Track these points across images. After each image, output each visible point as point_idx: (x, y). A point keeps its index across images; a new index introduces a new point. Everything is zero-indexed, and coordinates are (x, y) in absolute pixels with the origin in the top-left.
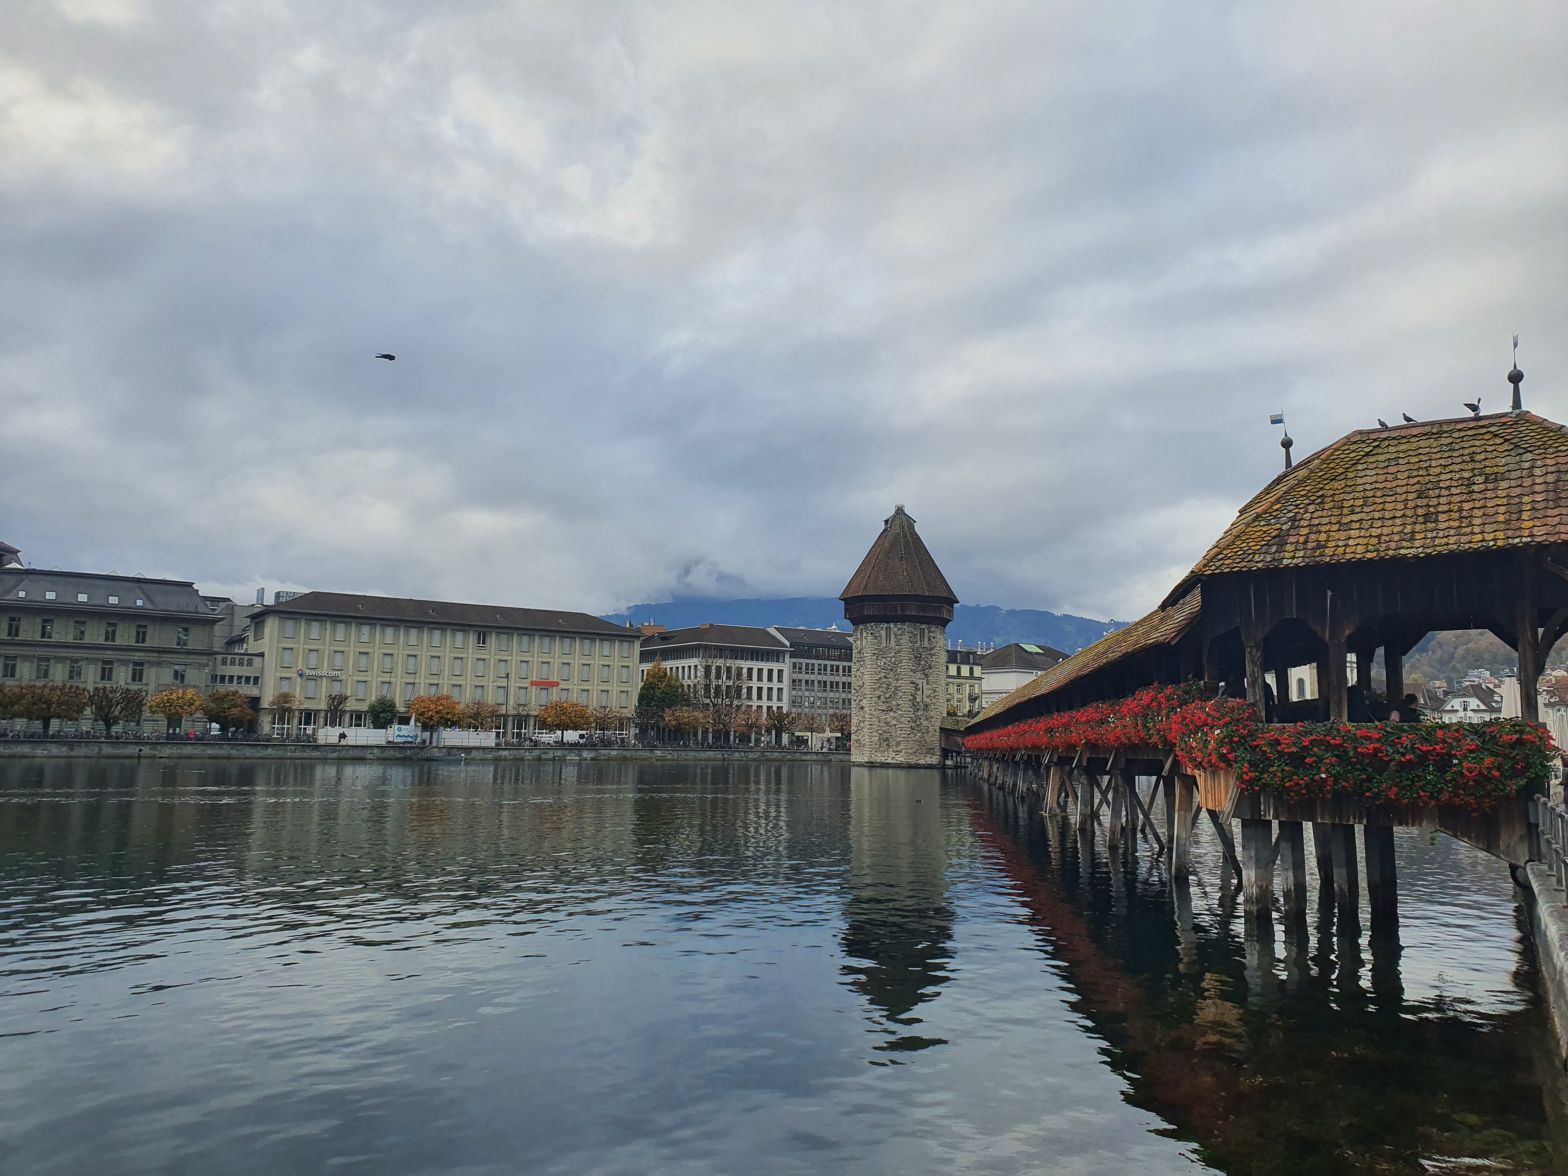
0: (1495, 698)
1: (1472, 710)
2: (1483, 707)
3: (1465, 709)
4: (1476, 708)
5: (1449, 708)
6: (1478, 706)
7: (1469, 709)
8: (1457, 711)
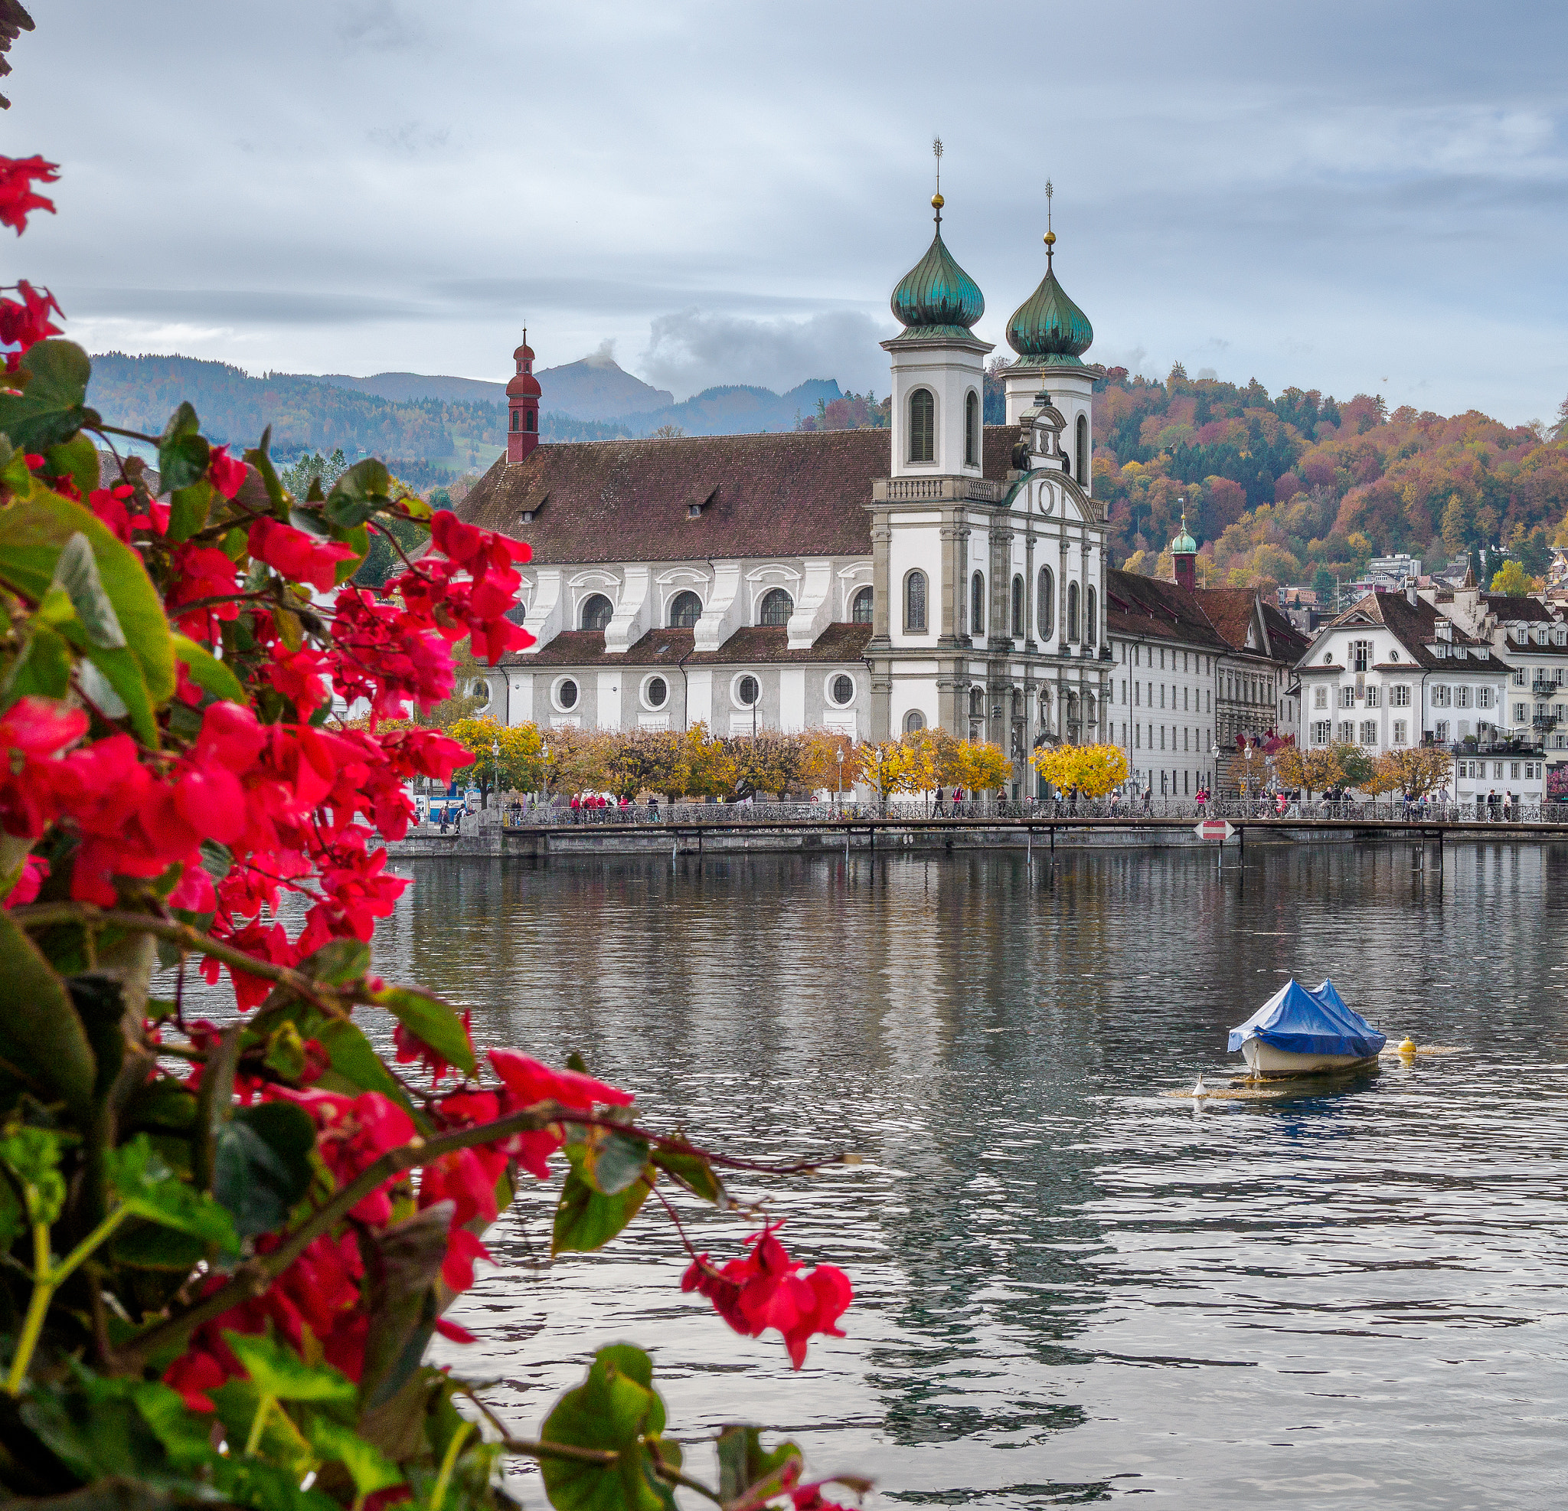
0: (1439, 633)
1: (1374, 668)
2: (1406, 658)
3: (1360, 666)
4: (1388, 661)
5: (1318, 661)
6: (1394, 655)
7: (1369, 666)
8: (1339, 670)
